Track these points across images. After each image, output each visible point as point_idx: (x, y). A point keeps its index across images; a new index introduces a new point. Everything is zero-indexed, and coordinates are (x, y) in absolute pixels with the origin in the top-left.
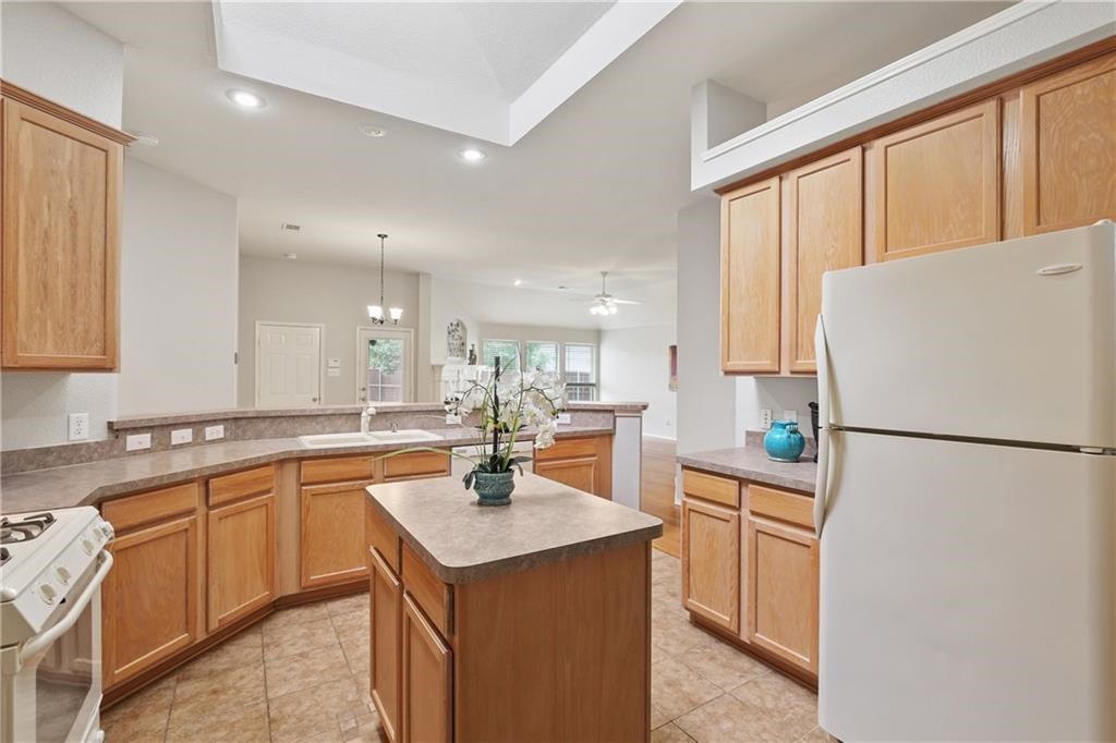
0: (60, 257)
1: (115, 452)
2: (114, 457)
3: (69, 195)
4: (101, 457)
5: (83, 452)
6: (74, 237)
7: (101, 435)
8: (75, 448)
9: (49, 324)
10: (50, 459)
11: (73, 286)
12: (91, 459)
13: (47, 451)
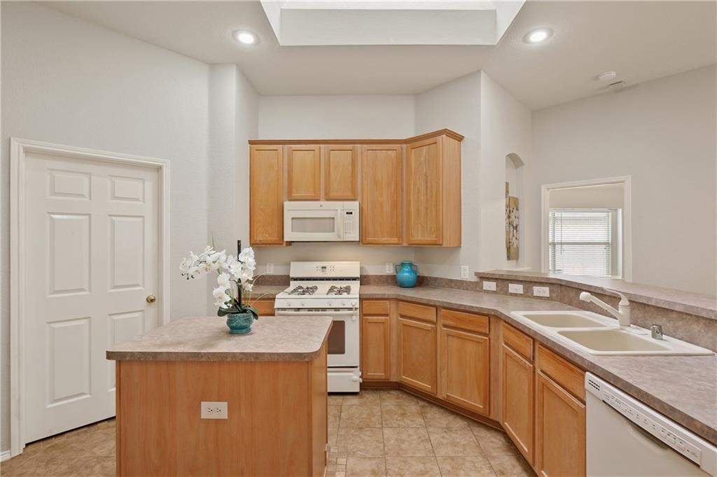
0: (423, 198)
1: (478, 289)
2: (478, 291)
3: (425, 170)
4: (472, 289)
5: (464, 285)
6: (427, 188)
7: (474, 279)
8: (462, 282)
9: (420, 227)
10: (453, 285)
11: (427, 209)
12: (467, 289)
13: (451, 281)
